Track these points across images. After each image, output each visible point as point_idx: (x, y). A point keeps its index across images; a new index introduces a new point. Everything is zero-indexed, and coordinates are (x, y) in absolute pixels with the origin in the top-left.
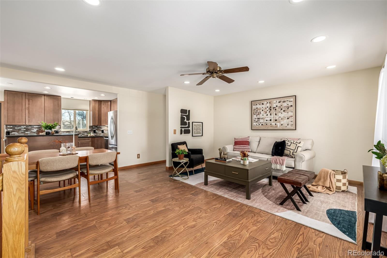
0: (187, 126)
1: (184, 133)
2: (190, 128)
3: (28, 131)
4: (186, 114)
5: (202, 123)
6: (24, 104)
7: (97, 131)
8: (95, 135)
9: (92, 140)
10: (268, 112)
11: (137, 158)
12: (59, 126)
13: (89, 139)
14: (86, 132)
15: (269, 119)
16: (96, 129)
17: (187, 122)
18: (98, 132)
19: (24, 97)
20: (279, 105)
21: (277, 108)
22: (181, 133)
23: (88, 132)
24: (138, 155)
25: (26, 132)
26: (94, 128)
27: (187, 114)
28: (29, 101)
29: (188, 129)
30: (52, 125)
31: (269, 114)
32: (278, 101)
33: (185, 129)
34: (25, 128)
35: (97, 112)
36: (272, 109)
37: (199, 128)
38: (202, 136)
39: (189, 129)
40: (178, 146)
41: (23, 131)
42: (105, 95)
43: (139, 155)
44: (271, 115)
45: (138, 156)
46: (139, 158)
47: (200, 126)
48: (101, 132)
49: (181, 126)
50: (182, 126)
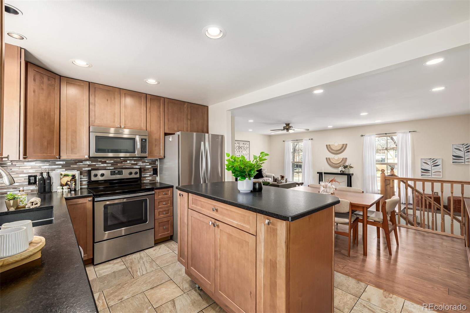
10: (238, 150)
15: (238, 155)
20: (243, 145)
21: (242, 148)
31: (238, 152)
32: (242, 144)
36: (240, 147)
44: (239, 152)
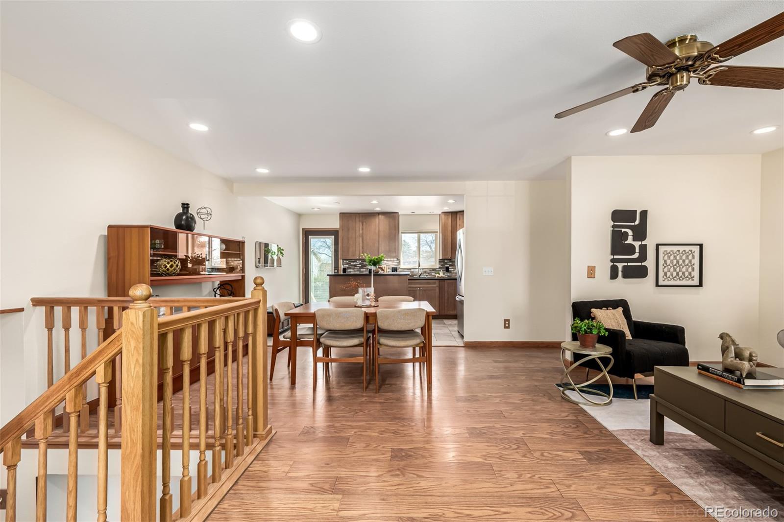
0: (636, 256)
1: (624, 276)
2: (650, 263)
4: (633, 224)
5: (701, 246)
6: (357, 229)
7: (452, 268)
8: (448, 276)
9: (439, 284)
11: (503, 327)
12: (398, 260)
13: (435, 283)
14: (434, 270)
16: (450, 265)
17: (637, 244)
18: (453, 270)
19: (357, 219)
22: (614, 275)
23: (436, 270)
24: (505, 320)
25: (362, 270)
26: (446, 263)
27: (637, 222)
28: (362, 225)
29: (640, 264)
30: (377, 259)
33: (629, 264)
34: (360, 264)
35: (449, 234)
37: (684, 261)
38: (701, 285)
39: (643, 264)
40: (593, 310)
42: (456, 201)
43: (508, 320)
45: (507, 324)
46: (508, 327)
47: (690, 257)
49: (612, 257)
50: (616, 257)
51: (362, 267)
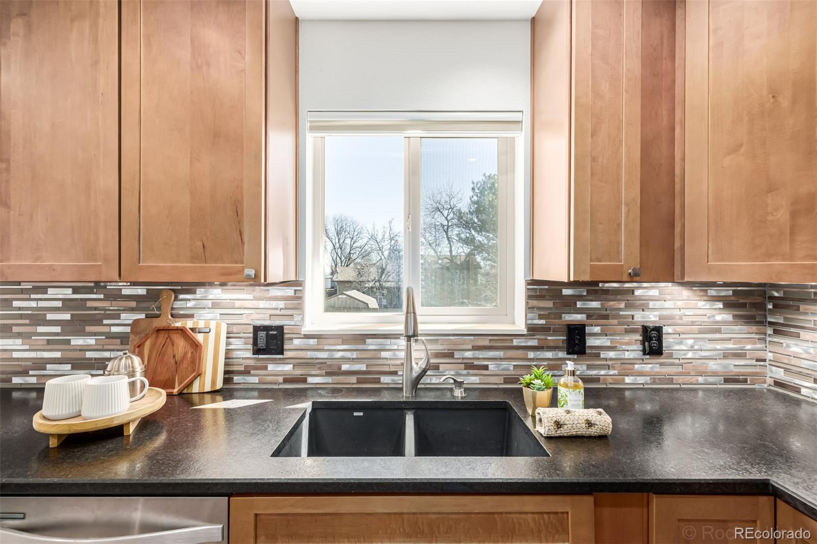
3: (89, 329)
7: (604, 334)
16: (592, 316)
23: (516, 342)
25: (77, 341)
26: (569, 304)
34: (67, 304)
41: (57, 329)
48: (632, 348)
51: (78, 325)
